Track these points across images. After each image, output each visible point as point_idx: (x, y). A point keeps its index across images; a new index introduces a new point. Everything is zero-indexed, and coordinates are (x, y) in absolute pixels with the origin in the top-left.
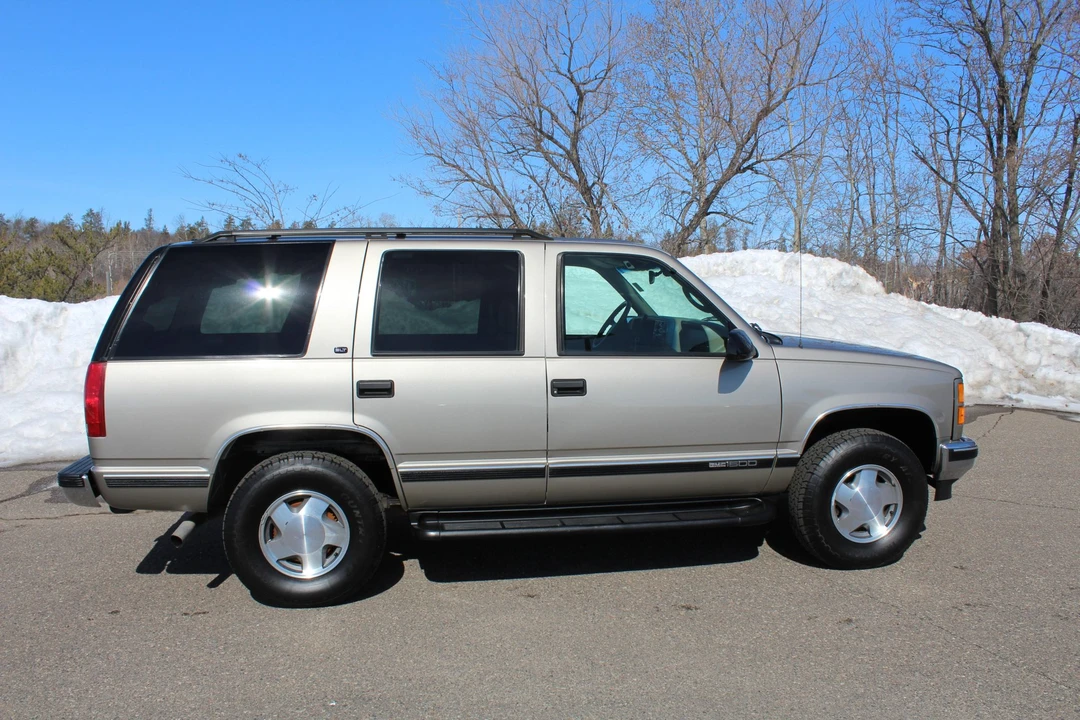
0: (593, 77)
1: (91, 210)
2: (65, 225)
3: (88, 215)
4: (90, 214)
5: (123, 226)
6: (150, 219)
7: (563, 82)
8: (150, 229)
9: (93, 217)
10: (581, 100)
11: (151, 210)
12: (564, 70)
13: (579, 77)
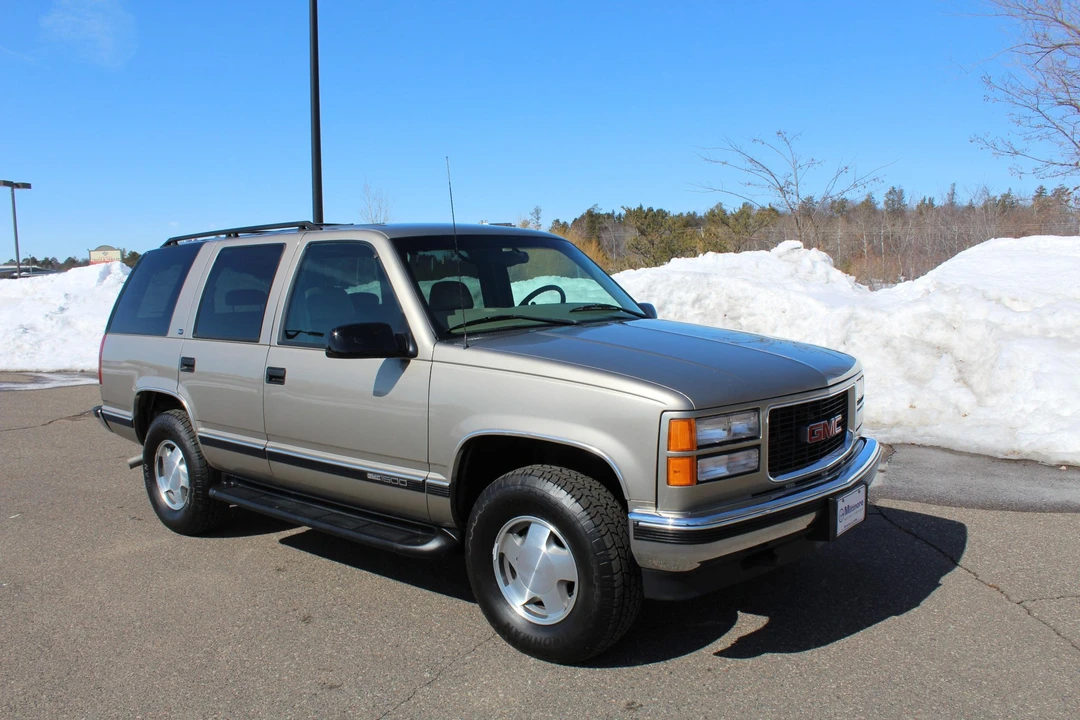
1: (893, 188)
2: (869, 205)
3: (890, 193)
4: (893, 191)
5: (927, 202)
6: (953, 194)
8: (952, 204)
9: (896, 195)
11: (954, 185)
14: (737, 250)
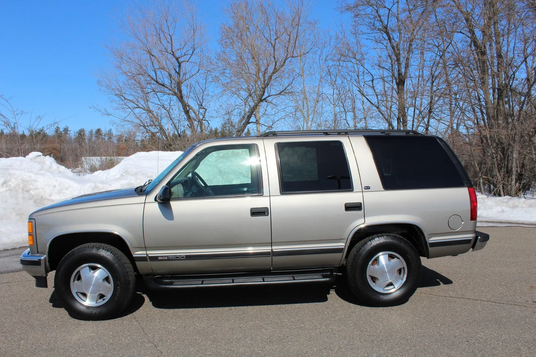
0: (183, 54)
7: (170, 56)
10: (180, 66)
12: (169, 50)
13: (178, 54)
14: (7, 157)
